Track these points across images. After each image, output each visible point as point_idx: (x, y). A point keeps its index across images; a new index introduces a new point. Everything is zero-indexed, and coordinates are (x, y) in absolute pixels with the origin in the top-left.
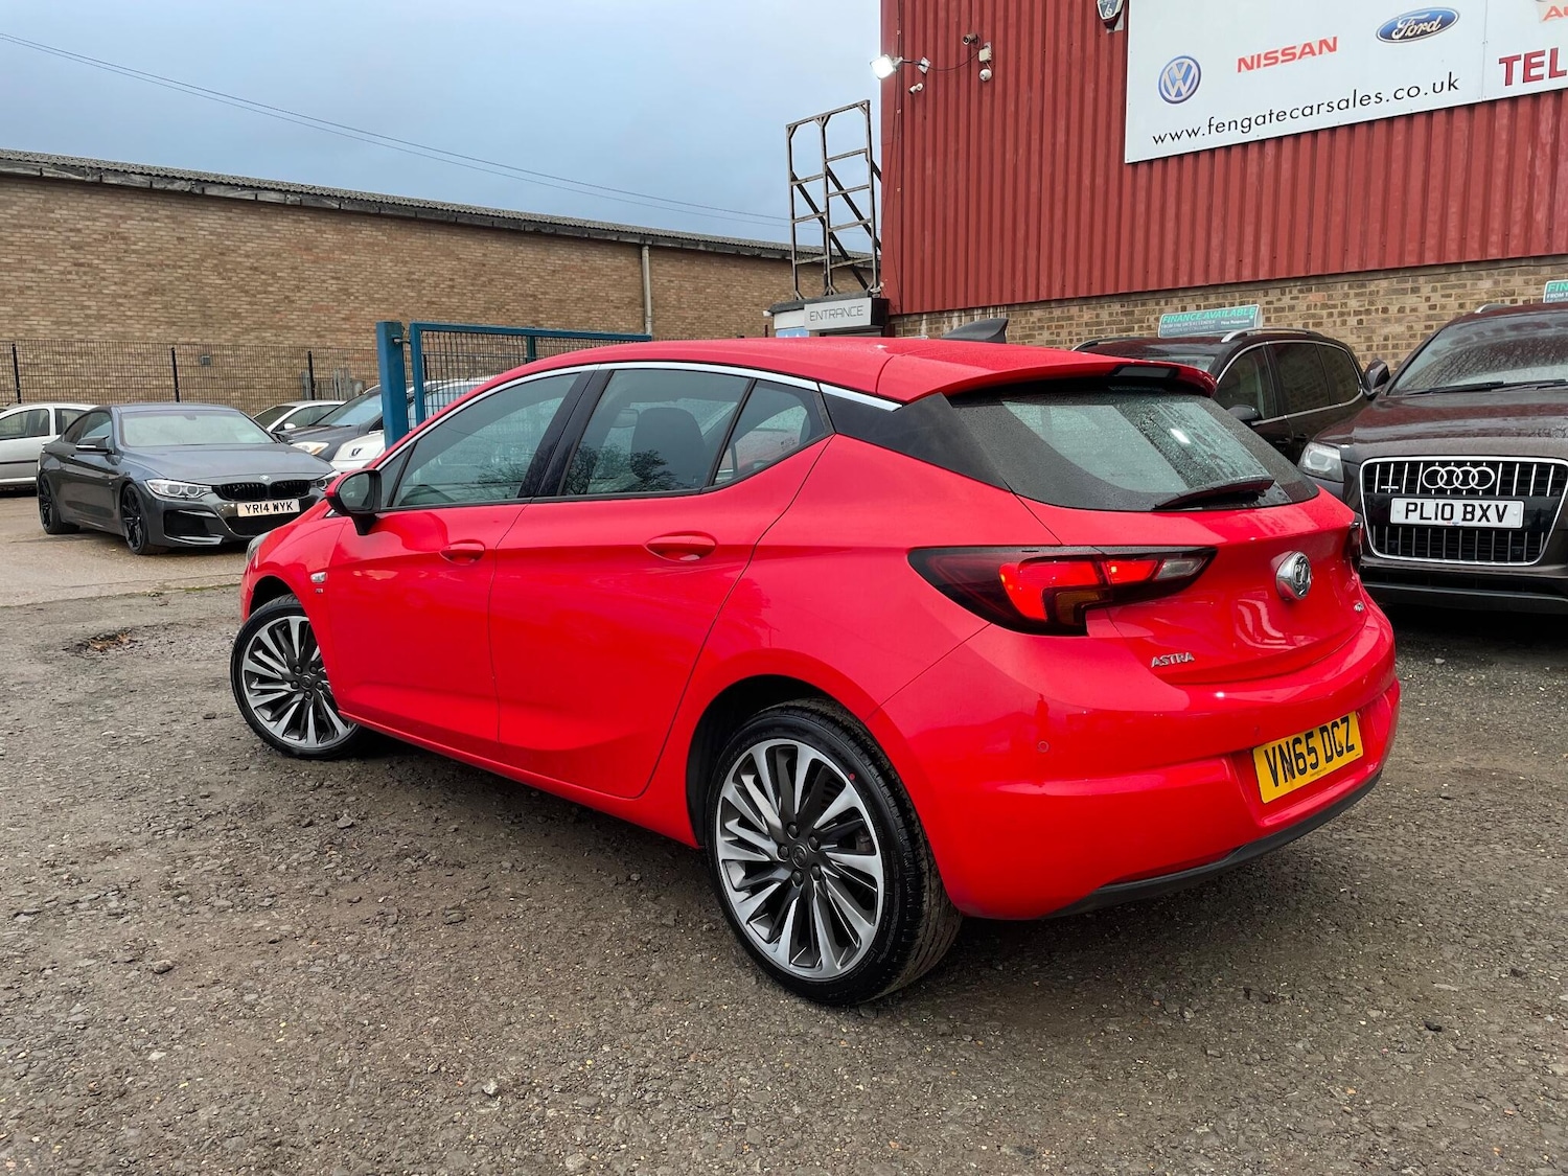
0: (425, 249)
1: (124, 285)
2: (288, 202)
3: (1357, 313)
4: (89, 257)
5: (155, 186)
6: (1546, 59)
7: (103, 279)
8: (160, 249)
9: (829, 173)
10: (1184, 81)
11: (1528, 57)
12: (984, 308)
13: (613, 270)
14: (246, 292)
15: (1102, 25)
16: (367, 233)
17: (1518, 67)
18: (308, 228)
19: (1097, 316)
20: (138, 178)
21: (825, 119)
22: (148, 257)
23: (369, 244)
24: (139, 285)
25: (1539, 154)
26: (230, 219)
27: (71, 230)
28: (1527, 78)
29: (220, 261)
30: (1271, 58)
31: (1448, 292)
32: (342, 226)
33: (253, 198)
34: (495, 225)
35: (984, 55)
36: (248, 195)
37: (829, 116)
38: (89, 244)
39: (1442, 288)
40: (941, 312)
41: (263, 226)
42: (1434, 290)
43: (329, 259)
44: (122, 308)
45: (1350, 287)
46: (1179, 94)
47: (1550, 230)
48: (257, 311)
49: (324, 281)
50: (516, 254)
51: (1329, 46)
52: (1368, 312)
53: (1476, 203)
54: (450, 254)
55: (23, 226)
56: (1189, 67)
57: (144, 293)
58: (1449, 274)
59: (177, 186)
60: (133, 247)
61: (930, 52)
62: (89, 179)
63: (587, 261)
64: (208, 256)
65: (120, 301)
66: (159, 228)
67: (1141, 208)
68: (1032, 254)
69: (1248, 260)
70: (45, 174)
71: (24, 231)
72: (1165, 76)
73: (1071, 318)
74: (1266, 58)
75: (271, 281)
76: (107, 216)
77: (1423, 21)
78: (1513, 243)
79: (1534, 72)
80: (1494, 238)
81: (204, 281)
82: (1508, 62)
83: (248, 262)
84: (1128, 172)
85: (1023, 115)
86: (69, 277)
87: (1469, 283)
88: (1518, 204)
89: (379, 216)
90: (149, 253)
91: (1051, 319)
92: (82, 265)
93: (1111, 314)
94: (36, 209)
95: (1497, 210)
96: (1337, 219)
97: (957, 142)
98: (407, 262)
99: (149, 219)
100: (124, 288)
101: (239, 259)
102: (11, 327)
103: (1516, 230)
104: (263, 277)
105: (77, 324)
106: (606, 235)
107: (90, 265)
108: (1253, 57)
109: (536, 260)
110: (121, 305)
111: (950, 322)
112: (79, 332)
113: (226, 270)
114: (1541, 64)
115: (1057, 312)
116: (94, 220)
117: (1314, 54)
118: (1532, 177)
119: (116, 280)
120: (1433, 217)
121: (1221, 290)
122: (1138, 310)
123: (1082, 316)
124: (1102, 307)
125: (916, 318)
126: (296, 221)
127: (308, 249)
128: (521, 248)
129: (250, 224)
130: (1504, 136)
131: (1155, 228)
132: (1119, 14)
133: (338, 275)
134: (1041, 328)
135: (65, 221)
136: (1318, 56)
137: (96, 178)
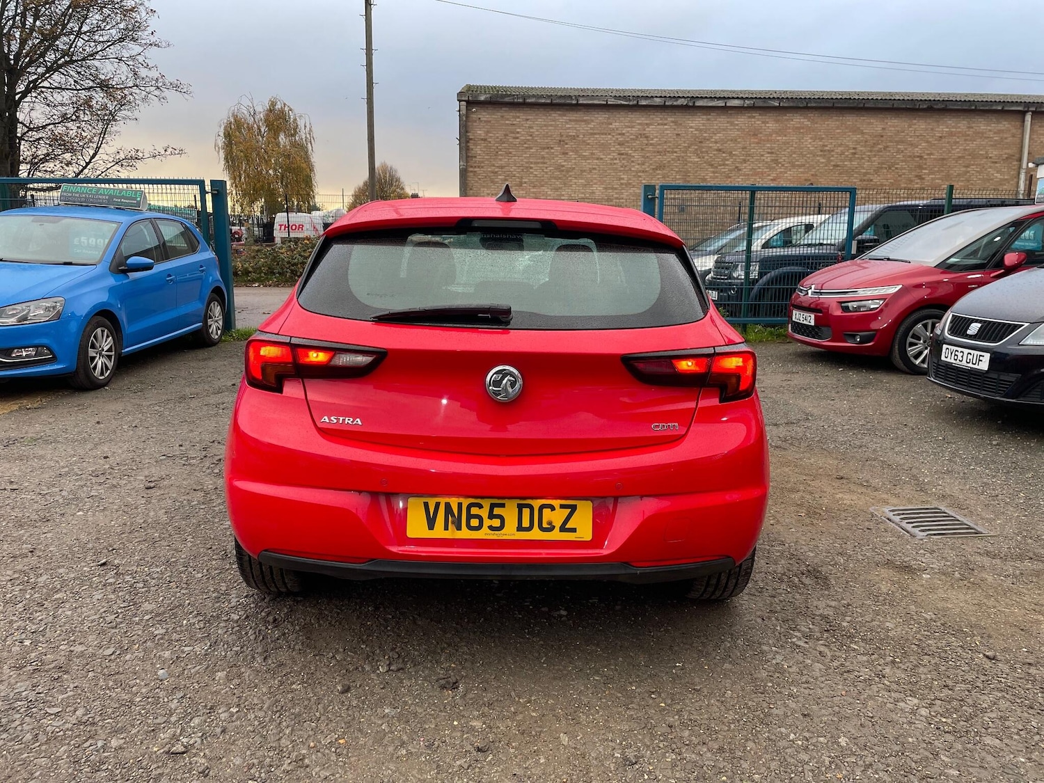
0: (838, 128)
1: (643, 165)
2: (745, 105)
4: (627, 149)
5: (667, 103)
7: (633, 162)
8: (666, 142)
13: (995, 133)
14: (712, 165)
16: (797, 120)
18: (757, 120)
20: (658, 100)
22: (658, 147)
23: (797, 128)
24: (651, 164)
26: (708, 120)
27: (620, 134)
29: (699, 147)
32: (779, 118)
33: (724, 105)
34: (895, 106)
36: (721, 103)
38: (628, 142)
41: (728, 122)
43: (768, 141)
44: (640, 179)
48: (717, 177)
49: (762, 155)
50: (910, 126)
54: (856, 130)
55: (595, 134)
57: (653, 169)
59: (680, 102)
60: (651, 142)
62: (631, 103)
63: (972, 128)
64: (692, 144)
65: (639, 174)
66: (667, 129)
70: (609, 103)
71: (596, 136)
75: (728, 158)
76: (639, 124)
81: (688, 160)
83: (715, 146)
86: (615, 162)
89: (807, 108)
90: (659, 145)
92: (622, 154)
94: (603, 123)
98: (823, 138)
99: (662, 124)
100: (643, 167)
101: (711, 145)
102: (583, 191)
104: (724, 155)
105: (616, 189)
106: (992, 106)
107: (627, 154)
109: (927, 129)
110: (640, 177)
112: (616, 193)
113: (702, 152)
116: (633, 127)
119: (640, 162)
126: (749, 117)
127: (755, 135)
128: (915, 121)
129: (721, 121)
133: (773, 151)
135: (617, 129)
137: (635, 102)
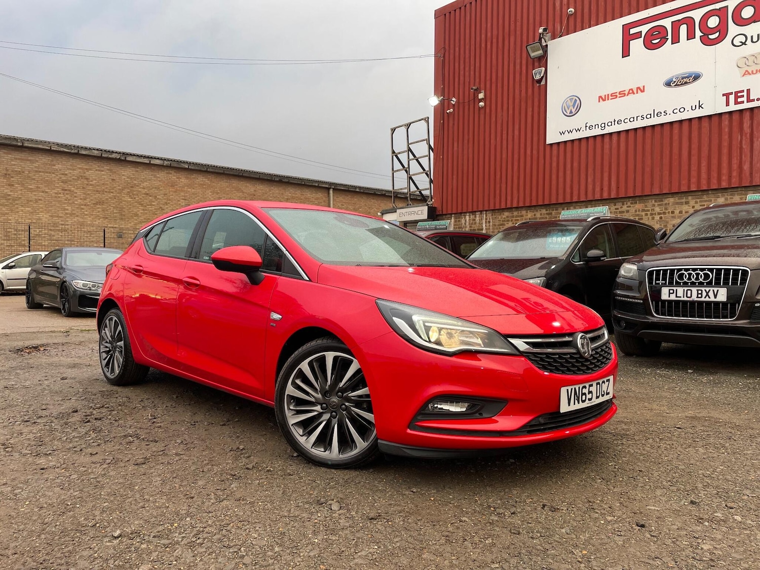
0: (227, 187)
1: (85, 200)
2: (165, 165)
3: (659, 214)
4: (70, 186)
5: (103, 155)
6: (745, 94)
7: (75, 197)
8: (103, 184)
9: (410, 150)
10: (574, 107)
11: (736, 93)
12: (481, 211)
13: (315, 199)
14: (142, 205)
15: (535, 82)
16: (200, 179)
17: (732, 98)
18: (173, 176)
19: (535, 215)
20: (96, 152)
21: (408, 126)
22: (97, 187)
23: (201, 184)
24: (92, 200)
25: (744, 137)
26: (137, 171)
27: (63, 174)
28: (736, 103)
29: (131, 190)
30: (614, 96)
31: (703, 203)
32: (189, 176)
33: (149, 162)
34: (261, 177)
35: (481, 96)
36: (146, 161)
37: (410, 124)
38: (70, 181)
39: (700, 202)
40: (461, 213)
41: (152, 175)
42: (696, 203)
43: (182, 191)
44: (83, 210)
45: (655, 201)
46: (571, 112)
47: (751, 174)
48: (146, 214)
49: (179, 201)
50: (270, 191)
51: (641, 90)
52: (664, 213)
53: (714, 161)
54: (238, 190)
55: (40, 172)
56: (576, 100)
57: (94, 204)
58: (703, 195)
59: (114, 156)
60: (91, 183)
61: (456, 95)
62: (73, 151)
63: (303, 195)
64: (125, 188)
65: (82, 207)
66: (104, 175)
67: (554, 164)
68: (504, 186)
69: (606, 189)
70: (52, 149)
71: (40, 174)
72: (565, 104)
73: (522, 216)
74: (611, 96)
75: (154, 200)
76: (80, 168)
77: (685, 78)
78: (734, 180)
79: (739, 100)
80: (724, 178)
81: (122, 199)
82: (727, 95)
83: (144, 191)
84: (548, 148)
85: (499, 122)
86: (59, 195)
87: (713, 199)
88: (735, 162)
89: (206, 172)
90: (98, 186)
91: (513, 217)
92: (66, 190)
93: (541, 214)
94: (47, 164)
95: (725, 165)
96: (648, 169)
97: (469, 135)
98: (218, 193)
99: (99, 171)
100: (85, 201)
101: (140, 190)
102: (30, 217)
103: (735, 174)
104: (150, 198)
105: (61, 217)
106: (312, 183)
107: (69, 190)
108: (605, 95)
109: (279, 193)
110: (83, 209)
111: (465, 218)
112: (62, 221)
113: (134, 195)
114: (743, 96)
115: (515, 213)
116: (74, 170)
117: (634, 94)
118: (741, 148)
119: (82, 197)
120: (694, 168)
121: (593, 203)
122: (553, 212)
123: (527, 215)
124: (537, 211)
125: (449, 216)
126: (168, 173)
127: (172, 186)
128: (272, 188)
129: (146, 174)
130: (727, 130)
131: (561, 174)
132: (542, 77)
133: (186, 198)
134: (508, 221)
135: (60, 170)
136: (636, 95)
137: (76, 151)
